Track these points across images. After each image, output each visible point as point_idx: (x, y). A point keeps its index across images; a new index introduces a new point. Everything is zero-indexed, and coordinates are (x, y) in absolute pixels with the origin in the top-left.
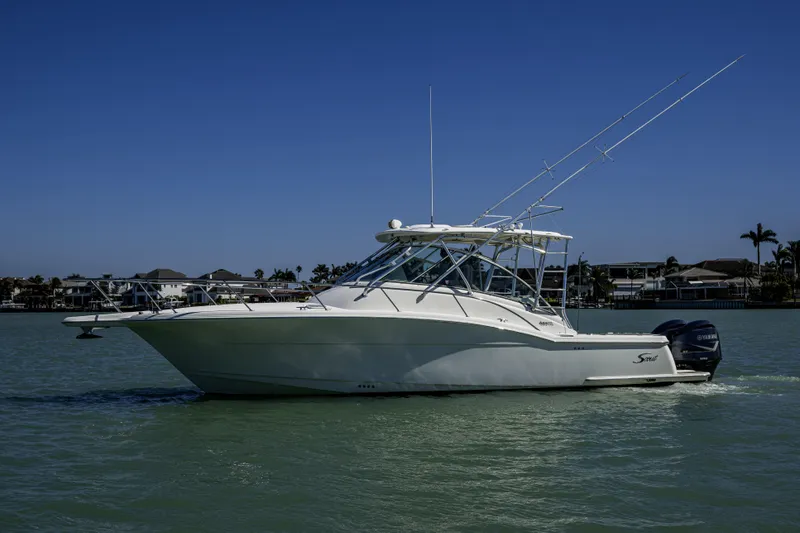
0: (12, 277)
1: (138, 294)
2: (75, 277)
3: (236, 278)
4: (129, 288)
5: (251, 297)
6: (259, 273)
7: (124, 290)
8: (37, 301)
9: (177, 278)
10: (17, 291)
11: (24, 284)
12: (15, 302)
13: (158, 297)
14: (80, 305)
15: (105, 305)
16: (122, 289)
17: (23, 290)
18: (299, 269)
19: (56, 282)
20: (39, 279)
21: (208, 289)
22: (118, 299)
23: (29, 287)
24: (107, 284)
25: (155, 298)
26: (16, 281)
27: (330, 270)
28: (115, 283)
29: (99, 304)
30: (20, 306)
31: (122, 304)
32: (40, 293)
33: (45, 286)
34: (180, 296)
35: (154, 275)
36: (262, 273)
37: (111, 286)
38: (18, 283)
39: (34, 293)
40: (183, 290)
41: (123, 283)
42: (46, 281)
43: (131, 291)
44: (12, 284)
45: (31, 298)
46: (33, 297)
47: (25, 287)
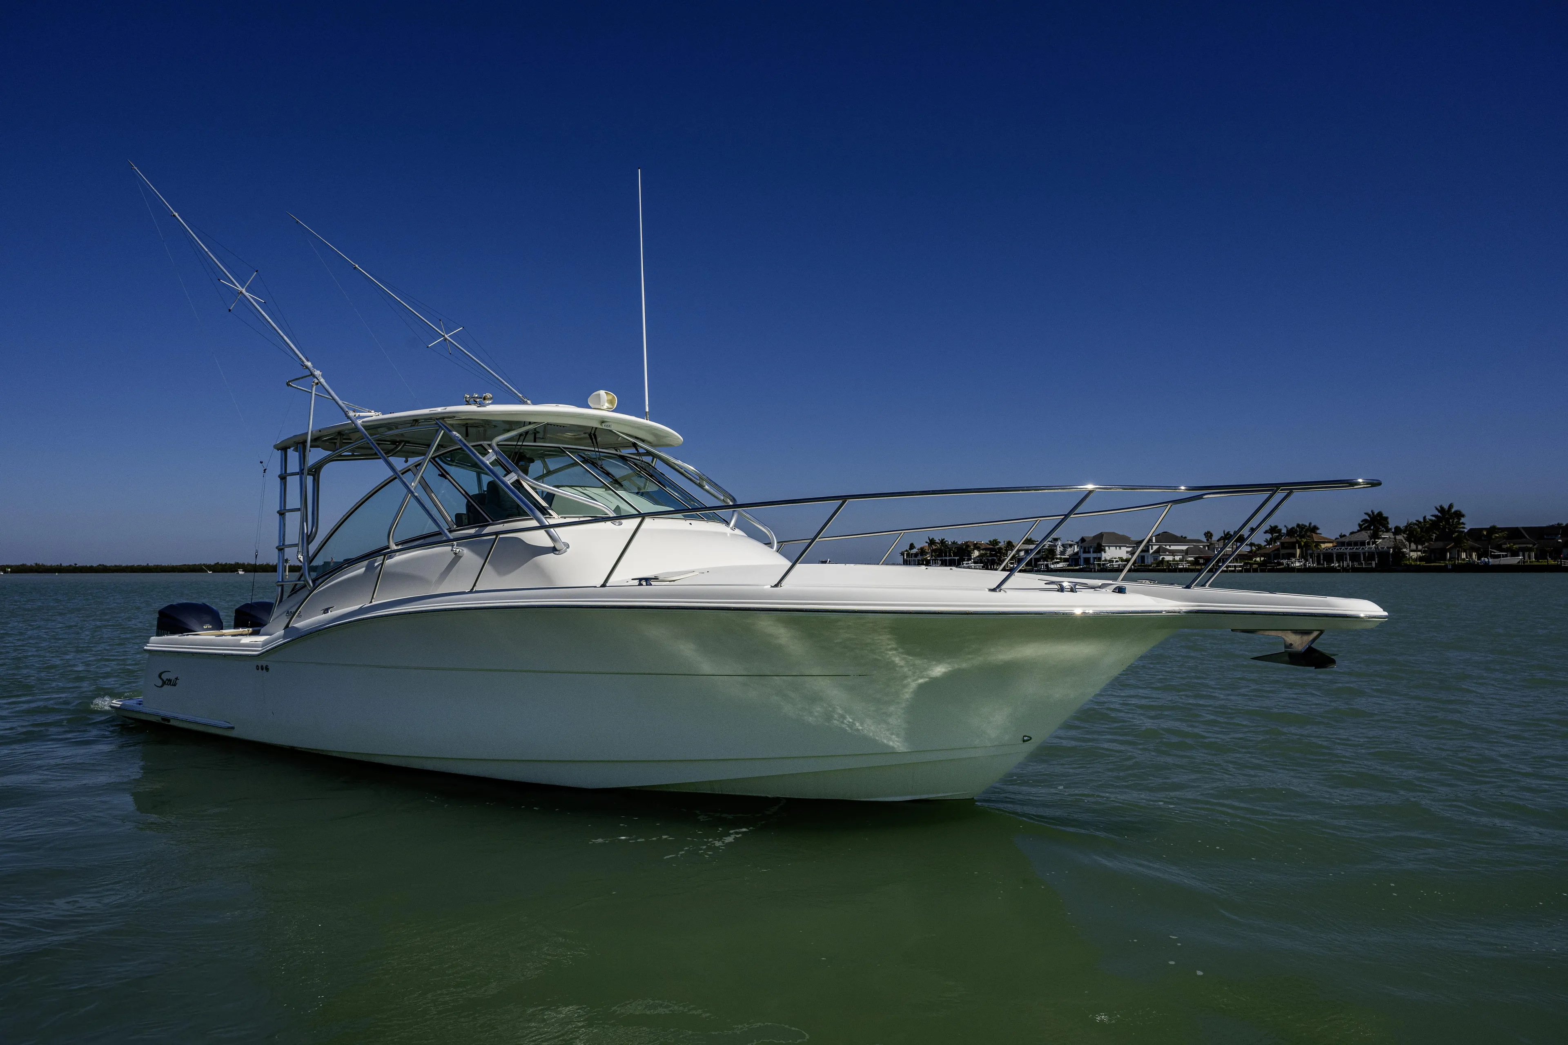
0: (973, 541)
1: (1083, 556)
2: (1029, 541)
3: (1182, 540)
4: (1076, 550)
5: (1196, 558)
6: (1208, 535)
7: (1072, 552)
8: (993, 562)
9: (1119, 540)
10: (976, 553)
11: (982, 548)
12: (974, 562)
13: (1103, 559)
14: (1031, 565)
15: (1052, 566)
16: (1069, 551)
17: (982, 552)
19: (1010, 545)
20: (995, 542)
21: (1151, 551)
22: (1065, 560)
23: (986, 549)
24: (1056, 546)
25: (1100, 559)
26: (977, 543)
27: (1284, 531)
28: (1063, 545)
29: (1047, 565)
30: (978, 566)
31: (1069, 565)
32: (995, 555)
33: (1000, 549)
34: (1124, 558)
35: (1101, 536)
36: (1211, 535)
37: (1059, 549)
38: (977, 547)
39: (991, 555)
40: (1127, 552)
41: (1071, 546)
42: (1002, 545)
43: (1077, 553)
44: (972, 547)
45: (988, 560)
46: (990, 558)
47: (983, 550)
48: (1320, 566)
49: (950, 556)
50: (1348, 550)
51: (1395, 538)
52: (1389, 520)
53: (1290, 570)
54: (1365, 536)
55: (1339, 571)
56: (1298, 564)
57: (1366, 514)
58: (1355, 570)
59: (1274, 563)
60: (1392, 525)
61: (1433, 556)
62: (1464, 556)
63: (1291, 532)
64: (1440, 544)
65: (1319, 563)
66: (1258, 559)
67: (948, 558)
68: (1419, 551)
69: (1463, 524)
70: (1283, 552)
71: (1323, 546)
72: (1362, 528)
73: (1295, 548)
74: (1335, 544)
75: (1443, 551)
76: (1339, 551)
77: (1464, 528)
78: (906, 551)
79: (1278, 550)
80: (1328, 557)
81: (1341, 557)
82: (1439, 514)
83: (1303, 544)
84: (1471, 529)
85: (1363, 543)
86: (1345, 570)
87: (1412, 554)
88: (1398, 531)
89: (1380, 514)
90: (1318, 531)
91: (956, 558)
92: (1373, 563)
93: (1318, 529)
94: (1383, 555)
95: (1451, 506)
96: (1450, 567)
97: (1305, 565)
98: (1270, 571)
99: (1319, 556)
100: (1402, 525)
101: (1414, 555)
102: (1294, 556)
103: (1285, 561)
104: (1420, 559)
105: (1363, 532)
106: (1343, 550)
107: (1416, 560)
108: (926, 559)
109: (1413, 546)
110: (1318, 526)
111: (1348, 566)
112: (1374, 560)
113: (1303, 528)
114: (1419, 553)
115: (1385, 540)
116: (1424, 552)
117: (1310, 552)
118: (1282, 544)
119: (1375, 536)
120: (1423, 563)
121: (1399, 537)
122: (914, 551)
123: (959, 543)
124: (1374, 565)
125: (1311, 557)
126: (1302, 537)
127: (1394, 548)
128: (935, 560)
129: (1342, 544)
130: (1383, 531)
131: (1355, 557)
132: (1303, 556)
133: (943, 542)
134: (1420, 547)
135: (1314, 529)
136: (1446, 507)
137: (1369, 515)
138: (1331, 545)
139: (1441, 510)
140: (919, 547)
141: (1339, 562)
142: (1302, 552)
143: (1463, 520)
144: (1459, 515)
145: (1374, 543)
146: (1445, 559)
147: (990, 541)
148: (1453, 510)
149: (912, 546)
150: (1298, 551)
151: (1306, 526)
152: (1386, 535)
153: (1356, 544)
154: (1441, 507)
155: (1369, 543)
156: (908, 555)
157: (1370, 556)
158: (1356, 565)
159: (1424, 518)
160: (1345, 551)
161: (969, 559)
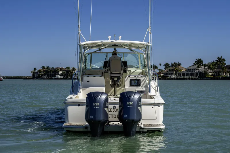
0: (59, 67)
8: (67, 76)
10: (61, 72)
11: (63, 70)
12: (60, 76)
17: (63, 71)
18: (160, 64)
19: (74, 69)
20: (68, 68)
26: (61, 68)
27: (170, 65)
30: (62, 77)
32: (68, 73)
33: (70, 71)
38: (61, 70)
39: (67, 73)
42: (71, 69)
44: (59, 70)
45: (66, 75)
46: (66, 74)
47: (64, 71)
48: (181, 78)
49: (51, 73)
50: (190, 72)
51: (204, 68)
52: (203, 62)
53: (172, 79)
54: (195, 67)
55: (186, 79)
56: (174, 77)
57: (196, 59)
58: (192, 79)
59: (167, 76)
60: (204, 64)
61: (216, 74)
62: (225, 74)
63: (172, 65)
64: (218, 70)
65: (181, 76)
66: (161, 75)
67: (50, 74)
68: (212, 72)
69: (225, 63)
70: (169, 72)
71: (182, 70)
72: (195, 64)
73: (173, 71)
74: (186, 70)
75: (219, 72)
76: (187, 72)
77: (225, 65)
78: (33, 71)
79: (168, 72)
80: (184, 74)
81: (188, 74)
82: (218, 60)
83: (176, 69)
84: (227, 65)
85: (195, 70)
86: (189, 79)
87: (209, 73)
88: (205, 65)
89: (200, 59)
90: (181, 65)
91: (53, 74)
92: (198, 76)
93: (181, 64)
94: (200, 74)
95: (221, 57)
96: (220, 78)
97: (176, 77)
98: (165, 79)
99: (181, 74)
100: (207, 63)
101: (210, 74)
102: (173, 74)
103: (170, 76)
104: (212, 75)
105: (195, 66)
106: (188, 72)
107: (211, 75)
108: (41, 74)
109: (210, 71)
110: (181, 63)
111: (190, 77)
112: (198, 75)
113: (176, 64)
114: (212, 73)
115: (202, 69)
116: (213, 73)
117: (178, 72)
118: (169, 69)
119: (198, 67)
120: (213, 77)
121: (206, 68)
122: (36, 71)
123: (54, 68)
124: (198, 77)
125: (178, 74)
126: (175, 67)
127: (204, 71)
128: (45, 75)
129: (188, 70)
130: (201, 66)
131: (192, 74)
132: (176, 74)
133: (48, 68)
134: (212, 71)
135: (179, 64)
136: (220, 57)
137: (197, 60)
138: (184, 70)
139: (219, 58)
140: (38, 70)
141: (187, 76)
142: (175, 73)
143: (225, 62)
144: (224, 60)
145: (198, 69)
146: (219, 75)
147: (66, 68)
148: (222, 59)
149: (35, 69)
150: (174, 72)
151: (177, 63)
152: (202, 67)
153: (192, 70)
154: (219, 57)
155: (196, 70)
156: (34, 72)
157: (197, 74)
158: (192, 77)
159: (214, 61)
160: (189, 72)
161: (59, 75)
